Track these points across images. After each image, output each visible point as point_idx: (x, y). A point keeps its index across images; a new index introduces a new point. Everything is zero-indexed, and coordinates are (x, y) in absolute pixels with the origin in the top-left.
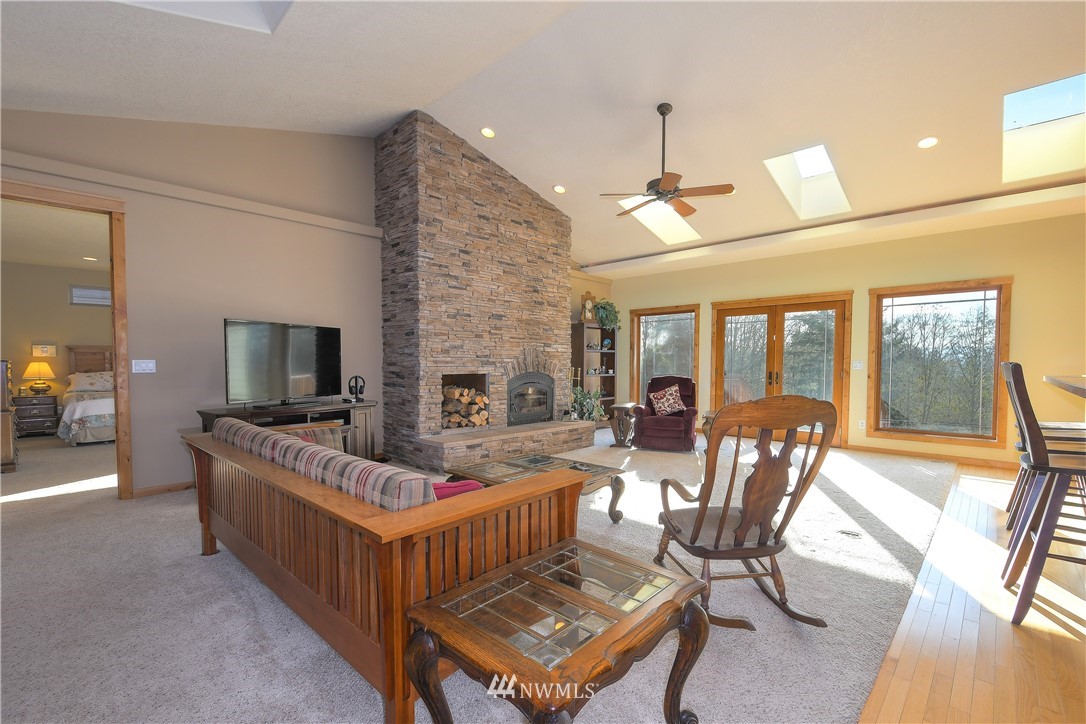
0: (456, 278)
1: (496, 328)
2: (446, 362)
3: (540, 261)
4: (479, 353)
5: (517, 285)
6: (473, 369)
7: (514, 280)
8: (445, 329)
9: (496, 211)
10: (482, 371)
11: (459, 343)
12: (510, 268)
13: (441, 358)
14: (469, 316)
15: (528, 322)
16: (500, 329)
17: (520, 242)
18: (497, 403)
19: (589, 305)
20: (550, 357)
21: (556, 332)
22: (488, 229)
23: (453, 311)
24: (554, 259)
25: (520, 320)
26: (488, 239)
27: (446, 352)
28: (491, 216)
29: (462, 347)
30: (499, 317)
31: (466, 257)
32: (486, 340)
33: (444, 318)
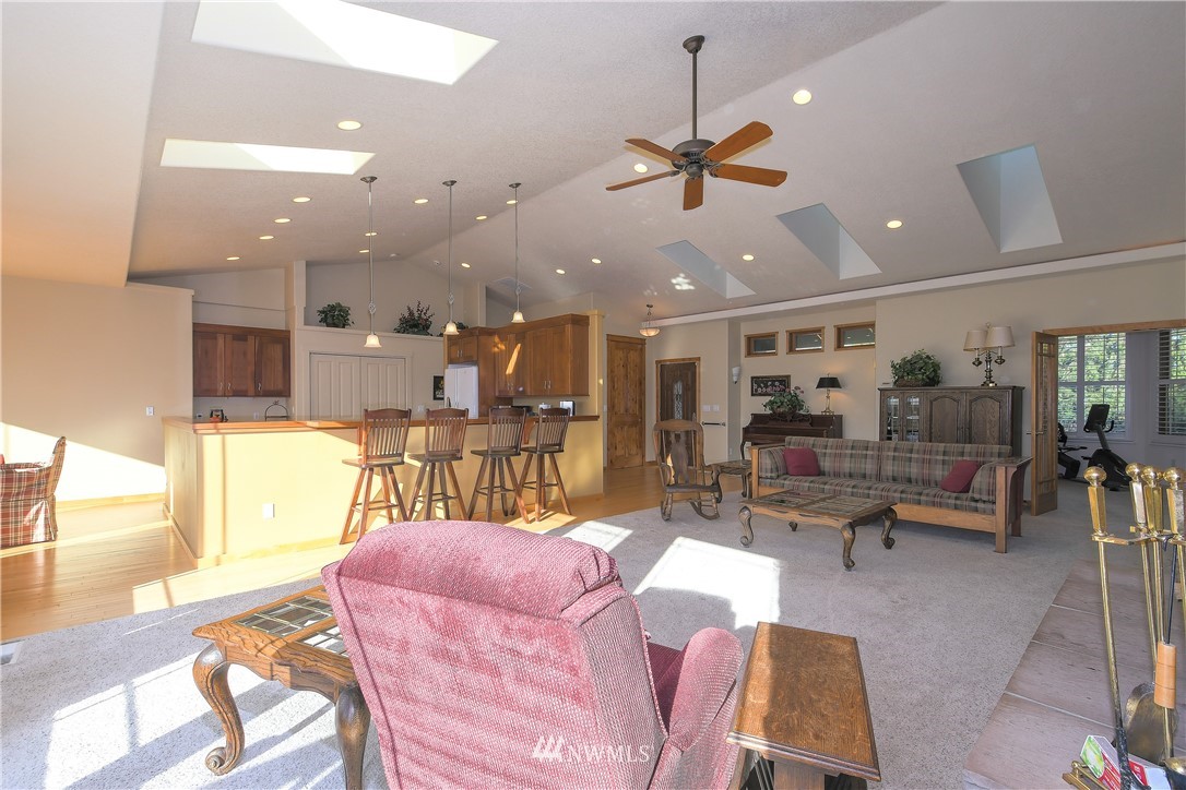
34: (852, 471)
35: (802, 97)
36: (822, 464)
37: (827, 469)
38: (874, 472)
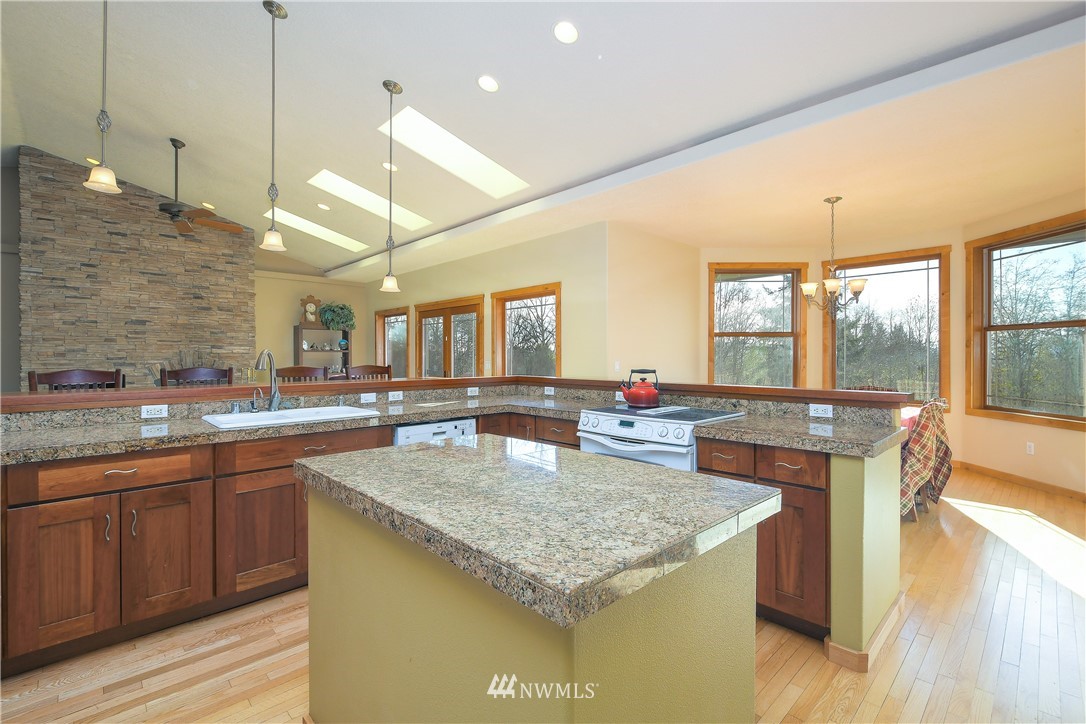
0: (76, 289)
1: (137, 333)
3: (204, 271)
4: (109, 356)
5: (169, 293)
7: (164, 288)
8: (58, 335)
9: (137, 228)
11: (80, 347)
12: (159, 278)
13: (53, 361)
14: (96, 322)
15: (187, 327)
16: (144, 333)
17: (171, 253)
19: (311, 308)
21: (229, 334)
22: (123, 243)
23: (71, 319)
24: (229, 268)
25: (174, 325)
26: (124, 253)
27: (60, 355)
28: (128, 232)
30: (142, 322)
31: (91, 270)
32: (121, 344)
33: (57, 325)
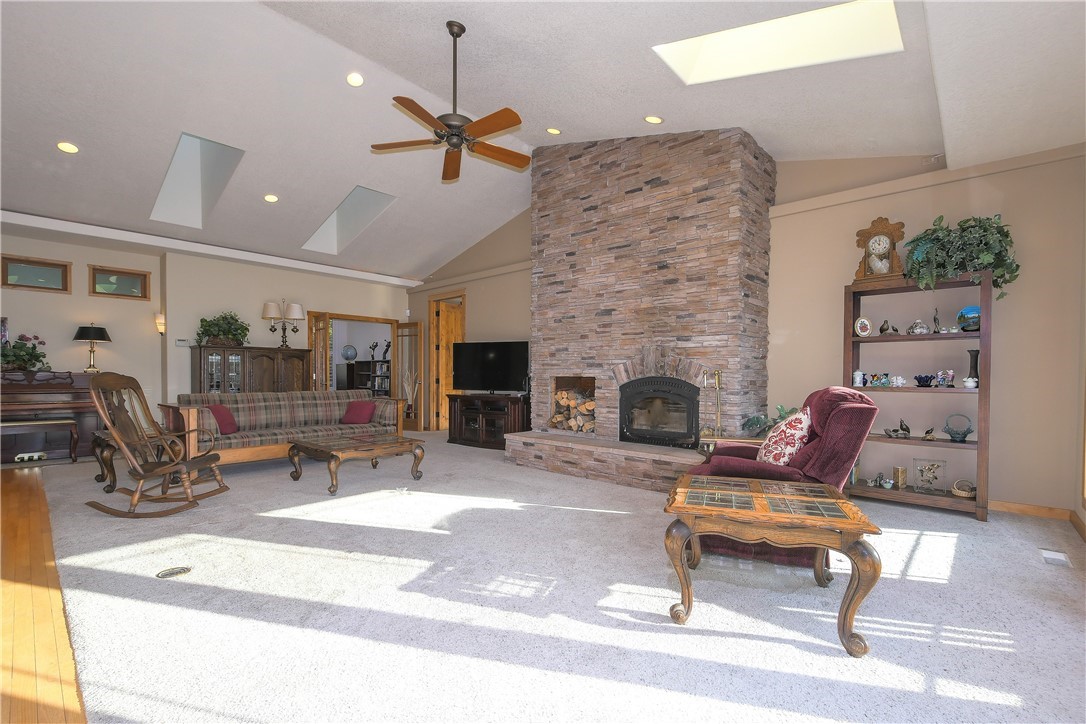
0: (562, 283)
1: (605, 326)
2: (552, 365)
3: (670, 225)
4: (584, 355)
5: (633, 269)
6: (578, 371)
7: (630, 263)
8: (551, 334)
9: (606, 194)
10: (588, 373)
11: (565, 345)
12: (623, 251)
13: (548, 360)
14: (575, 317)
15: (650, 312)
16: (611, 325)
18: (605, 410)
19: (881, 245)
20: (688, 355)
22: (595, 217)
23: (560, 316)
24: (702, 208)
25: (638, 312)
26: (596, 229)
27: (552, 355)
28: (599, 203)
29: (567, 349)
30: (608, 312)
31: (571, 258)
32: (593, 340)
33: (552, 324)
34: (269, 422)
35: (355, 79)
36: (236, 419)
37: (242, 424)
38: (289, 420)
